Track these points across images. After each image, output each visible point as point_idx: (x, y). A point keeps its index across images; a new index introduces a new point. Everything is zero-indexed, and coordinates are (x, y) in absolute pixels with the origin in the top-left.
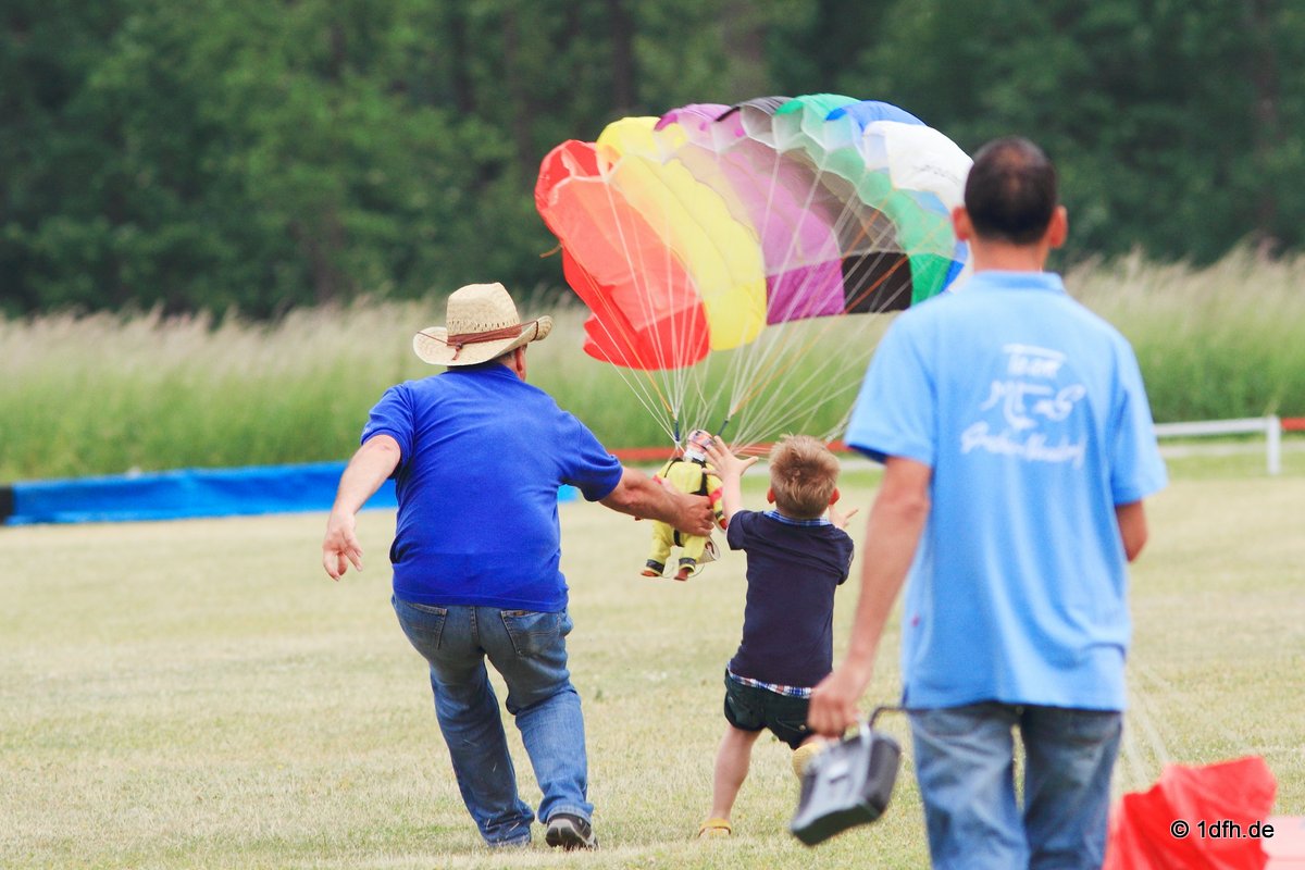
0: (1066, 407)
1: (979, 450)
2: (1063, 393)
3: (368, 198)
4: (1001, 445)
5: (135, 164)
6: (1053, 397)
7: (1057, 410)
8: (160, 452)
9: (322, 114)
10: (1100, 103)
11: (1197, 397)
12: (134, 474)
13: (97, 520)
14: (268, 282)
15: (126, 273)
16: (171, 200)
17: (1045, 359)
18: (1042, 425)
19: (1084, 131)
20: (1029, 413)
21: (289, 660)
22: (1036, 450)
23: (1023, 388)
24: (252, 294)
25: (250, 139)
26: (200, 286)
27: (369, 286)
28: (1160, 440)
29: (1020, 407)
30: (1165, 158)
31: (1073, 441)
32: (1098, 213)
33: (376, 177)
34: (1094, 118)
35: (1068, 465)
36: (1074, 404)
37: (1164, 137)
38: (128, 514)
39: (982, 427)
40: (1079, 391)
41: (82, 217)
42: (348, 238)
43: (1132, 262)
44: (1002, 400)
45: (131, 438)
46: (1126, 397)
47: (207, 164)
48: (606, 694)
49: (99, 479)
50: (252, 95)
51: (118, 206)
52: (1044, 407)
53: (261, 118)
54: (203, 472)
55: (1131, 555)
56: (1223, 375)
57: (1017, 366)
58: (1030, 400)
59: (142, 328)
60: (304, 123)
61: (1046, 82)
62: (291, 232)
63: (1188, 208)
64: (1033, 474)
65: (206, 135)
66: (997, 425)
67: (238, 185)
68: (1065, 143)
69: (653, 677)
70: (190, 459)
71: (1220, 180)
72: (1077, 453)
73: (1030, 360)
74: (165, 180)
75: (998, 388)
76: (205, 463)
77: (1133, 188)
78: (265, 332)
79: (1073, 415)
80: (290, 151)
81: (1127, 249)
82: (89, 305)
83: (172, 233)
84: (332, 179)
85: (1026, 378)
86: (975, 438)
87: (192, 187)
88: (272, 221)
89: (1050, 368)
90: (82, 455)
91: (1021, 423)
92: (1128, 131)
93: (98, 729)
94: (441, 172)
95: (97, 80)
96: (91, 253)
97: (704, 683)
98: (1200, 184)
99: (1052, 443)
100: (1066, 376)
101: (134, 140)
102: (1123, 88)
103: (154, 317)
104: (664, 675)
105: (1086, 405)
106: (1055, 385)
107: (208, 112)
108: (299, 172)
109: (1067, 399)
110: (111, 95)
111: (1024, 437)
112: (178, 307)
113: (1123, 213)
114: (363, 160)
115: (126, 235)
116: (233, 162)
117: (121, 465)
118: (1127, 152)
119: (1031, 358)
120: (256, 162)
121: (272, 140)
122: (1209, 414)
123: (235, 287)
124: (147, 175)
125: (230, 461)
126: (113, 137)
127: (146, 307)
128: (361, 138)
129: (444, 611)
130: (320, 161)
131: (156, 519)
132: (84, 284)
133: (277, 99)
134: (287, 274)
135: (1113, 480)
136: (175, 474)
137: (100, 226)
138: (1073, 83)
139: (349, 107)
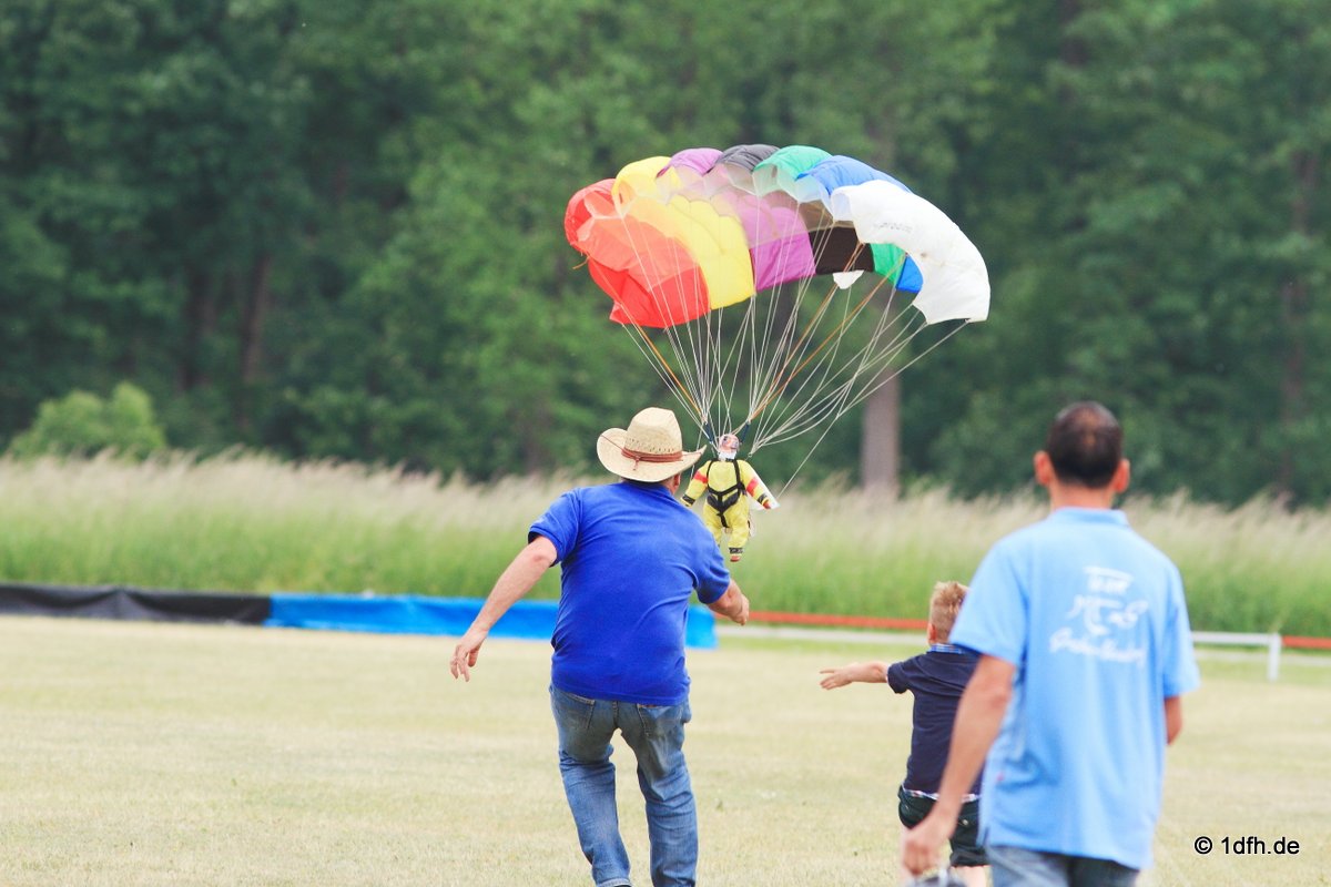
0: (1133, 618)
1: (1064, 651)
2: (1131, 607)
3: (573, 394)
4: (1083, 647)
5: (392, 347)
6: (1123, 610)
7: (1126, 620)
8: (390, 579)
9: (544, 323)
10: (1161, 370)
11: (1217, 613)
12: (368, 595)
13: (334, 629)
14: (489, 452)
15: (377, 435)
16: (418, 380)
17: (1116, 579)
18: (1114, 632)
19: (1146, 393)
20: (1104, 622)
21: (478, 754)
22: (1109, 652)
23: (1099, 602)
24: (475, 460)
25: (485, 337)
26: (433, 452)
27: (569, 463)
28: (1196, 645)
29: (1097, 617)
30: (1210, 420)
31: (1138, 646)
32: (1152, 459)
33: (582, 377)
34: (1156, 384)
35: (1133, 665)
36: (1140, 617)
37: (1207, 404)
38: (361, 626)
39: (1067, 632)
40: (1143, 606)
41: (345, 387)
42: (556, 424)
43: (1177, 500)
44: (1083, 611)
45: (368, 566)
46: (1176, 611)
47: (448, 357)
48: (726, 805)
49: (338, 596)
50: (491, 303)
51: (375, 382)
52: (1116, 618)
53: (494, 321)
54: (423, 599)
55: (1170, 738)
56: (1239, 597)
57: (1095, 585)
58: (1105, 612)
59: (384, 480)
60: (528, 329)
61: (1119, 350)
62: (510, 416)
63: (1224, 462)
64: (1106, 671)
65: (450, 332)
66: (1079, 630)
67: (471, 374)
68: (1129, 402)
69: (765, 795)
70: (413, 588)
71: (1251, 442)
72: (1139, 655)
73: (1103, 580)
74: (415, 363)
75: (1080, 602)
76: (426, 592)
77: (1182, 442)
78: (482, 493)
79: (1138, 624)
80: (516, 350)
81: (1172, 490)
82: (344, 456)
83: (418, 407)
84: (546, 376)
85: (1103, 595)
86: (1060, 641)
87: (435, 372)
88: (496, 406)
89: (1120, 586)
90: (329, 575)
91: (1098, 630)
92: (1181, 396)
93: (321, 795)
94: (633, 377)
95: (367, 282)
96: (350, 417)
97: (804, 804)
98: (1234, 443)
99: (1121, 647)
100: (1133, 593)
101: (393, 329)
102: (1182, 363)
103: (396, 472)
104: (774, 794)
105: (1148, 618)
106: (1124, 600)
107: (456, 314)
108: (521, 367)
109: (1135, 612)
110: (377, 294)
111: (1100, 641)
112: (416, 466)
113: (1171, 460)
114: (572, 362)
115: (378, 405)
116: (467, 358)
117: (358, 586)
118: (1179, 413)
119: (1106, 578)
120: (486, 356)
121: (502, 341)
122: (1225, 627)
123: (463, 456)
124: (401, 359)
125: (445, 592)
126: (376, 326)
127: (391, 464)
128: (574, 345)
129: (593, 702)
130: (539, 360)
131: (383, 631)
132: (344, 441)
133: (509, 308)
134: (504, 448)
135: (1164, 677)
136: (401, 598)
137: (359, 395)
138: (1142, 354)
139: (565, 320)
